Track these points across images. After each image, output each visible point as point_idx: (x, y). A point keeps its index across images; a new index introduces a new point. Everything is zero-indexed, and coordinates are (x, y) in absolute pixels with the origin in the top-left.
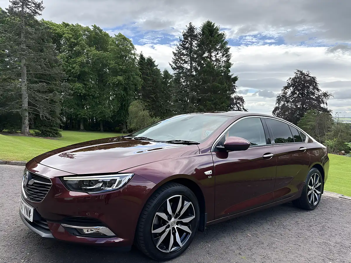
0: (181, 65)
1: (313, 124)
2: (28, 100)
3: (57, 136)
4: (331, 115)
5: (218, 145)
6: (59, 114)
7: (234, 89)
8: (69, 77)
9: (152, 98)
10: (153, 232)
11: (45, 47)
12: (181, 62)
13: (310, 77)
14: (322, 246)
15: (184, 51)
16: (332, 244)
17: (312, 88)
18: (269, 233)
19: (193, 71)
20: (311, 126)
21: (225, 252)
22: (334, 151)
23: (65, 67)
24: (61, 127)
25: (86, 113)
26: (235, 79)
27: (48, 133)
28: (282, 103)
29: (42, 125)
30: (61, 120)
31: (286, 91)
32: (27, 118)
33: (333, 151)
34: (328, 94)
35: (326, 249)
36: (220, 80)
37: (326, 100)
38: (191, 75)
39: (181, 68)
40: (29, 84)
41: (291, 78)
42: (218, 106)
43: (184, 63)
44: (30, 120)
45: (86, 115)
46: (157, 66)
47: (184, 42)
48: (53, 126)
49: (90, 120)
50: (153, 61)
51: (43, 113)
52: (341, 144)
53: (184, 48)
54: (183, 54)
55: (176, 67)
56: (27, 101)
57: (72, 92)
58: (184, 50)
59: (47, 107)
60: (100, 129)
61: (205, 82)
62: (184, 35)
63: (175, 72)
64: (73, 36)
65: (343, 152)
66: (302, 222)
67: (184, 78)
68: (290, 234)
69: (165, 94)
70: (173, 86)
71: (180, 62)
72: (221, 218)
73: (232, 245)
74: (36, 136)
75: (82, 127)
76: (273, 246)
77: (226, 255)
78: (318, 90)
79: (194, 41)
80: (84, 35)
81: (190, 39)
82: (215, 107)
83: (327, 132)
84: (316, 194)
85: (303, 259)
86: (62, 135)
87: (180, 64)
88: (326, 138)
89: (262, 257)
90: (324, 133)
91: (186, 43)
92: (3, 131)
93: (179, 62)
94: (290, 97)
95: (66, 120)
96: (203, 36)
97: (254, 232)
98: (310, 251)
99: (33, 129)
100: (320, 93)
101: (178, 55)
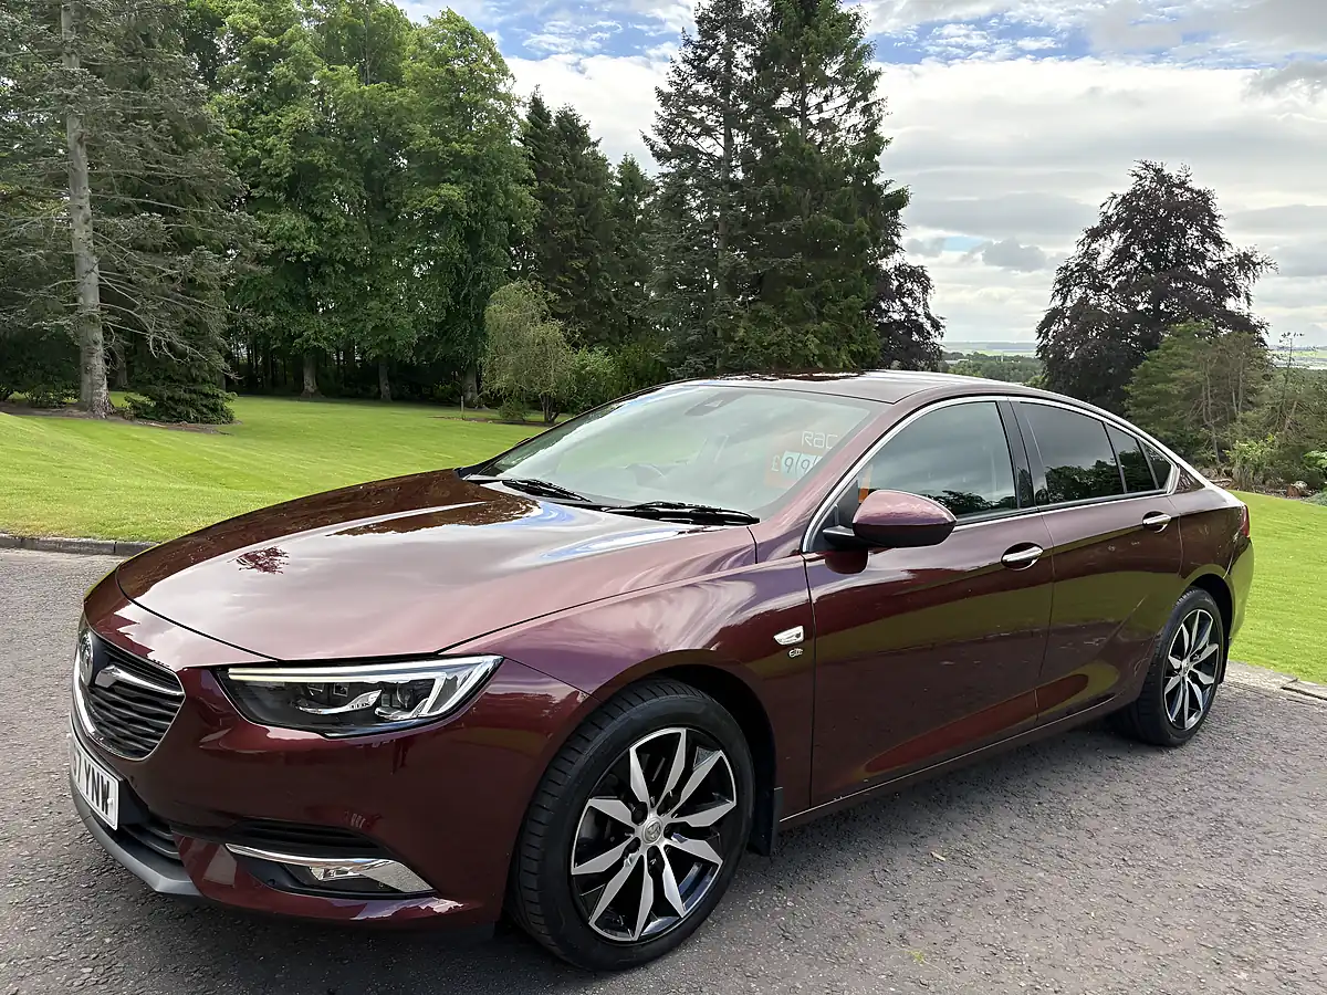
0: (691, 141)
1: (1193, 378)
2: (101, 280)
3: (215, 418)
4: (1261, 340)
5: (830, 522)
6: (221, 335)
7: (895, 238)
8: (254, 186)
9: (576, 271)
10: (576, 870)
11: (154, 68)
12: (689, 128)
13: (1192, 190)
14: (1212, 901)
15: (700, 87)
16: (1253, 894)
17: (1196, 234)
18: (1013, 848)
19: (737, 166)
20: (1183, 387)
21: (846, 929)
22: (1268, 482)
23: (235, 148)
24: (230, 385)
25: (321, 332)
26: (900, 200)
27: (180, 408)
28: (1077, 292)
29: (157, 378)
30: (229, 357)
31: (1093, 246)
32: (100, 349)
33: (1264, 483)
34: (1254, 259)
35: (1228, 915)
36: (839, 201)
37: (1246, 283)
38: (726, 183)
39: (688, 152)
40: (99, 217)
41: (1115, 197)
42: (829, 304)
43: (699, 135)
44: (110, 358)
45: (325, 339)
46: (595, 144)
47: (699, 51)
48: (200, 380)
49: (338, 355)
50: (581, 124)
51: (160, 331)
52: (1297, 453)
53: (703, 74)
54: (697, 100)
55: (669, 150)
56: (96, 282)
57: (269, 249)
58: (700, 80)
59: (172, 308)
60: (380, 392)
61: (780, 210)
62: (700, 21)
63: (665, 170)
64: (263, 20)
65: (1300, 485)
66: (1138, 801)
67: (700, 193)
68: (1092, 850)
69: (627, 256)
70: (658, 226)
71: (683, 128)
72: (836, 800)
73: (875, 901)
74: (138, 416)
75: (309, 383)
76: (1029, 902)
77: (850, 944)
78: (1218, 242)
79: (739, 43)
80: (308, 16)
81: (723, 37)
82: (818, 311)
83: (1244, 410)
84: (1195, 687)
85: (1139, 957)
86: (235, 415)
87: (683, 137)
88: (1240, 431)
89: (986, 951)
90: (1232, 411)
91: (710, 55)
92: (11, 397)
93: (679, 131)
94: (1108, 269)
95: (248, 354)
96: (775, 25)
97: (959, 845)
98: (1166, 926)
99: (124, 390)
100: (1226, 255)
101: (677, 102)
